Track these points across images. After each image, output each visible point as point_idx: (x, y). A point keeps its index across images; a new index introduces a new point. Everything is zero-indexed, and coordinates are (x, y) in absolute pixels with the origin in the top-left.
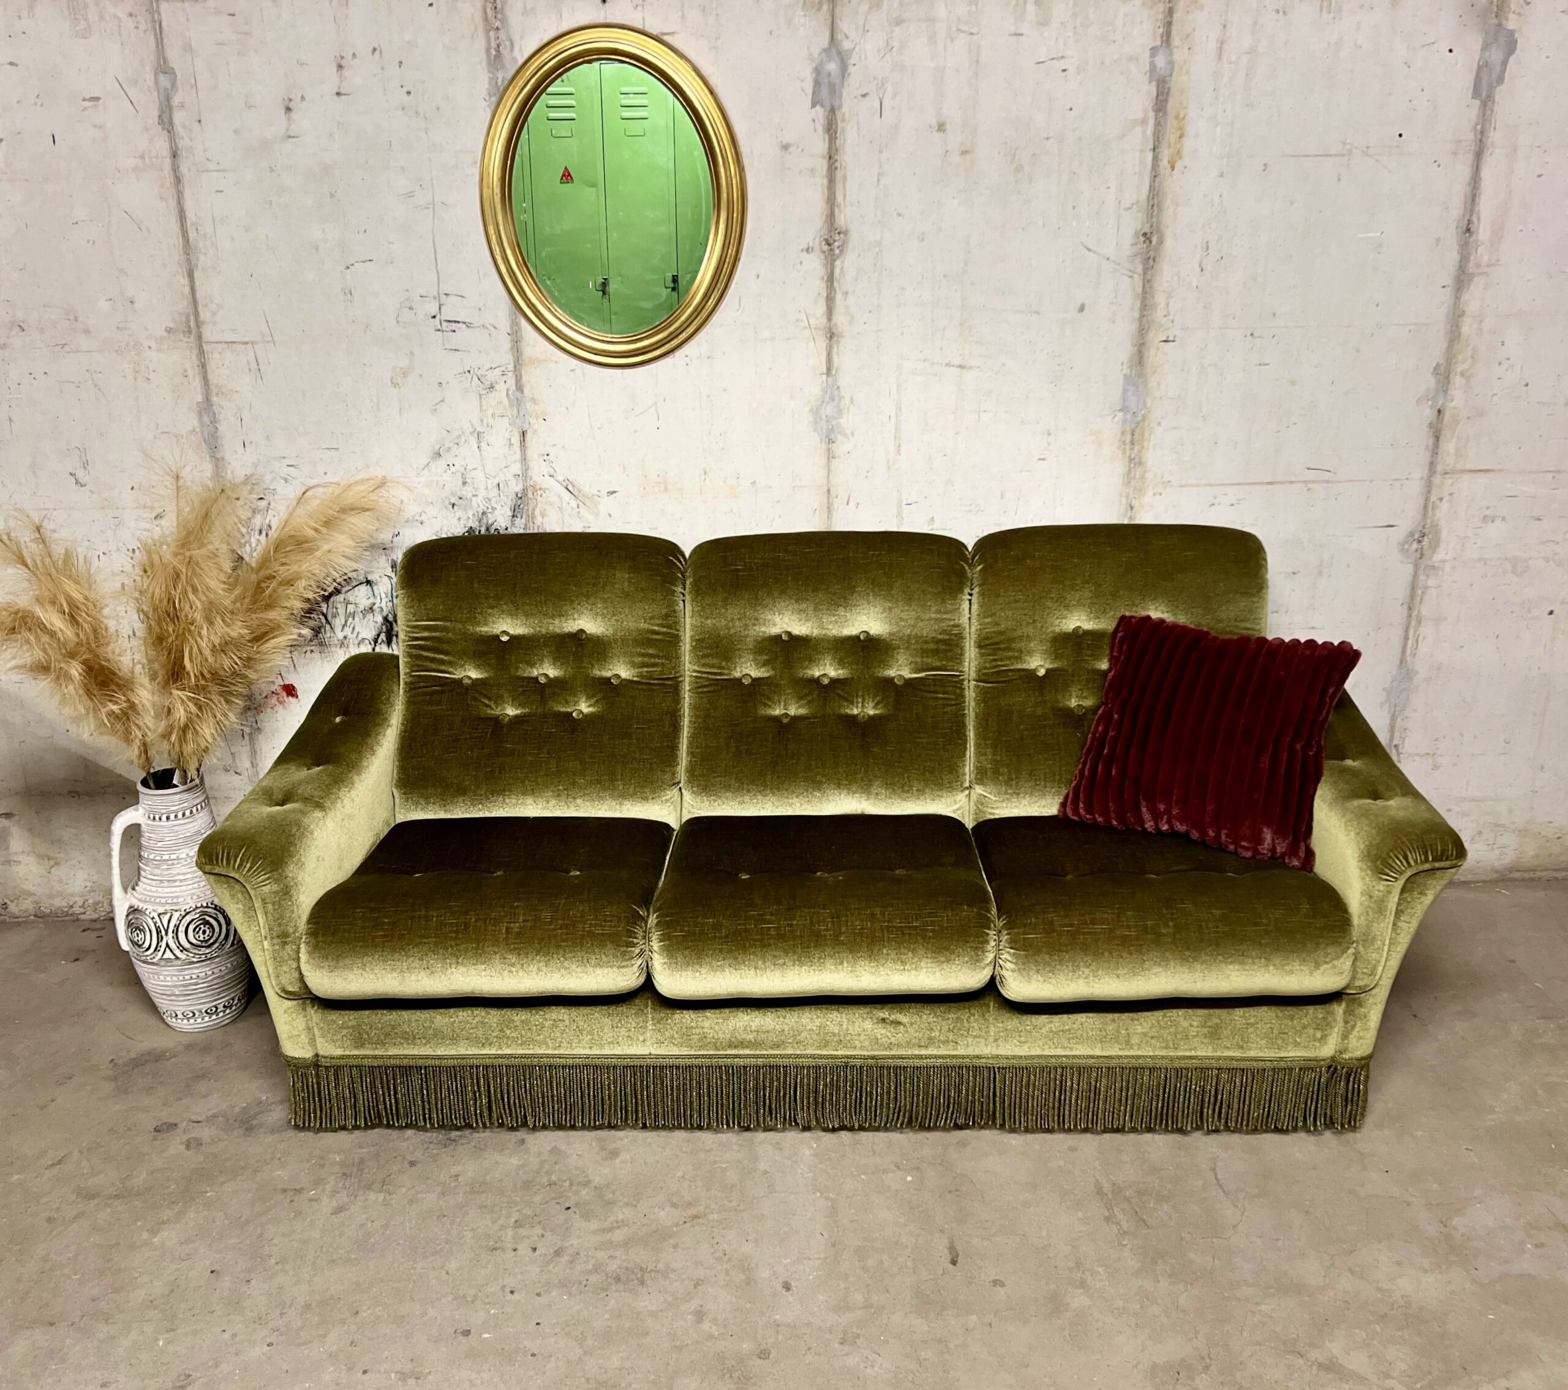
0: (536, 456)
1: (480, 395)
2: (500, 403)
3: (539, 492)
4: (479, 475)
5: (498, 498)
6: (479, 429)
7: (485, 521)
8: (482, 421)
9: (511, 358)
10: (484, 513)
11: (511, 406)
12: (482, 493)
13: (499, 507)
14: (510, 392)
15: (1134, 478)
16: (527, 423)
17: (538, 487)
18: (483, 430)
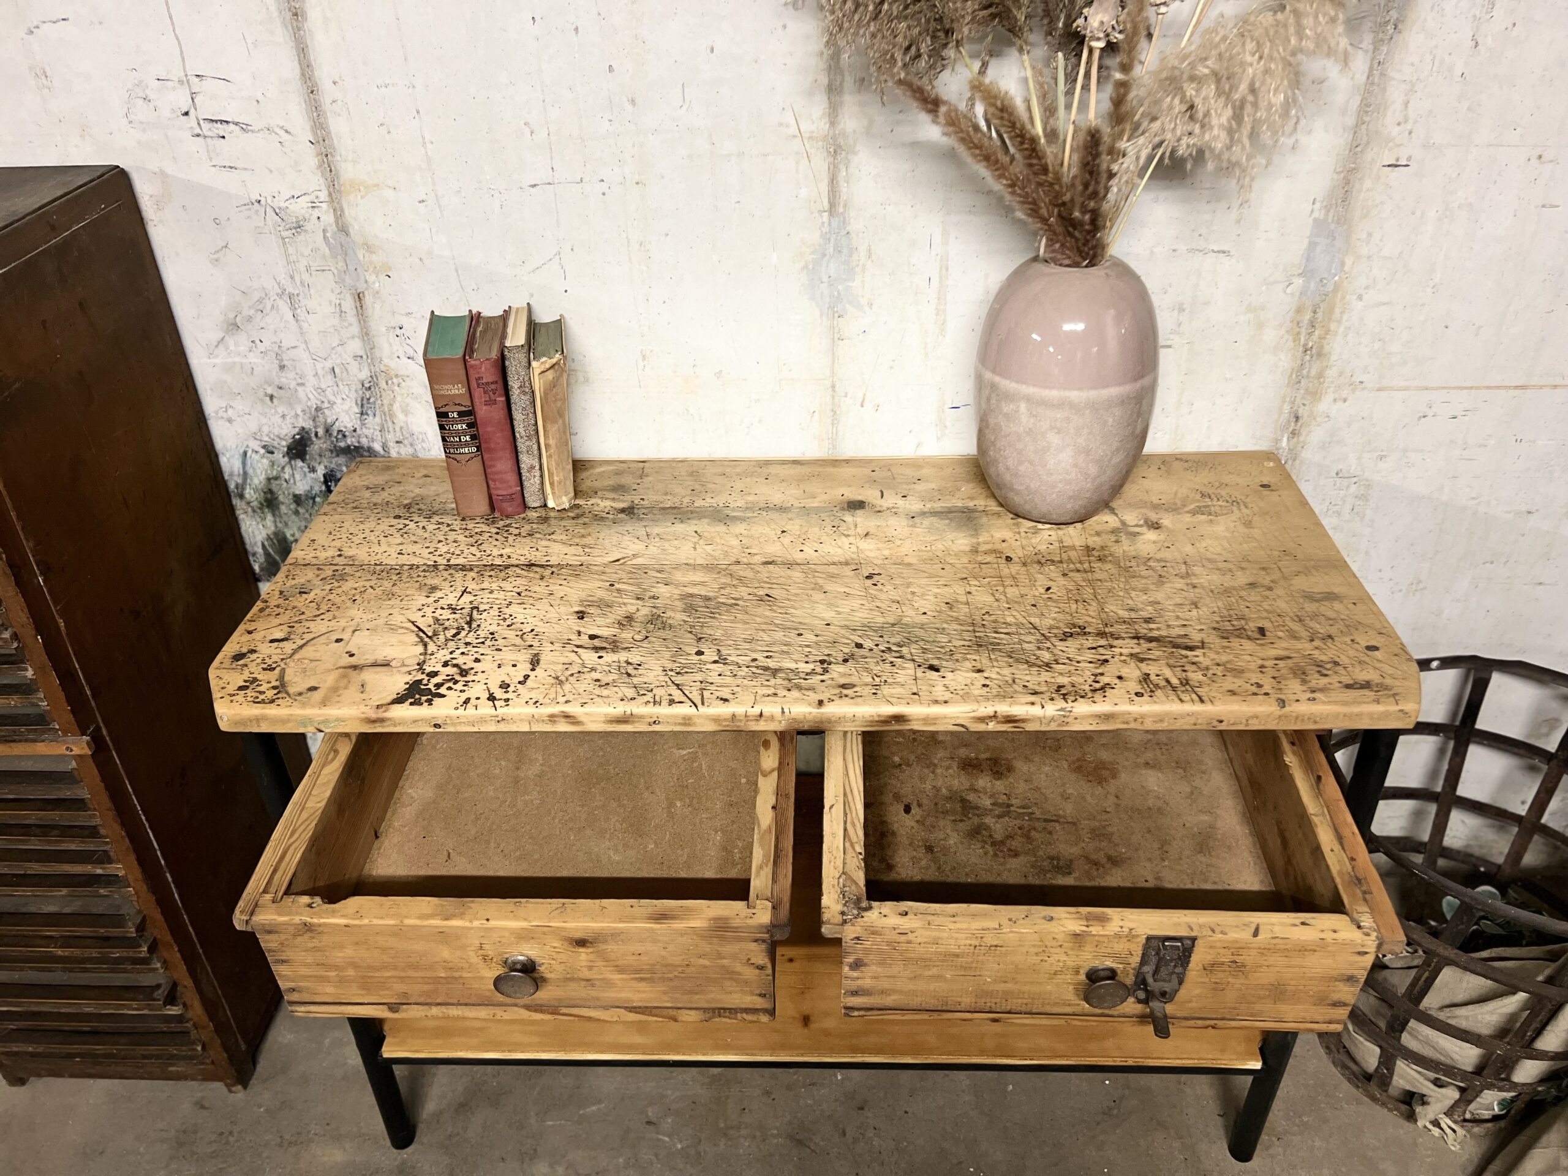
0: (384, 329)
1: (283, 239)
2: (315, 250)
3: (395, 380)
4: (302, 354)
5: (335, 388)
6: (290, 289)
7: (321, 419)
8: (292, 277)
9: (322, 180)
10: (318, 409)
11: (334, 256)
12: (311, 382)
13: (339, 401)
14: (328, 235)
15: (1308, 377)
16: (362, 281)
17: (393, 373)
18: (296, 292)
